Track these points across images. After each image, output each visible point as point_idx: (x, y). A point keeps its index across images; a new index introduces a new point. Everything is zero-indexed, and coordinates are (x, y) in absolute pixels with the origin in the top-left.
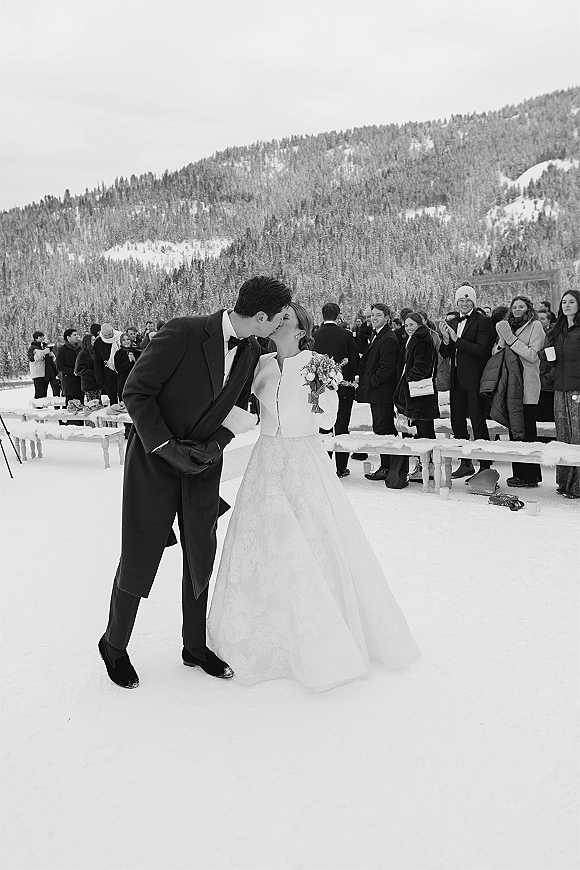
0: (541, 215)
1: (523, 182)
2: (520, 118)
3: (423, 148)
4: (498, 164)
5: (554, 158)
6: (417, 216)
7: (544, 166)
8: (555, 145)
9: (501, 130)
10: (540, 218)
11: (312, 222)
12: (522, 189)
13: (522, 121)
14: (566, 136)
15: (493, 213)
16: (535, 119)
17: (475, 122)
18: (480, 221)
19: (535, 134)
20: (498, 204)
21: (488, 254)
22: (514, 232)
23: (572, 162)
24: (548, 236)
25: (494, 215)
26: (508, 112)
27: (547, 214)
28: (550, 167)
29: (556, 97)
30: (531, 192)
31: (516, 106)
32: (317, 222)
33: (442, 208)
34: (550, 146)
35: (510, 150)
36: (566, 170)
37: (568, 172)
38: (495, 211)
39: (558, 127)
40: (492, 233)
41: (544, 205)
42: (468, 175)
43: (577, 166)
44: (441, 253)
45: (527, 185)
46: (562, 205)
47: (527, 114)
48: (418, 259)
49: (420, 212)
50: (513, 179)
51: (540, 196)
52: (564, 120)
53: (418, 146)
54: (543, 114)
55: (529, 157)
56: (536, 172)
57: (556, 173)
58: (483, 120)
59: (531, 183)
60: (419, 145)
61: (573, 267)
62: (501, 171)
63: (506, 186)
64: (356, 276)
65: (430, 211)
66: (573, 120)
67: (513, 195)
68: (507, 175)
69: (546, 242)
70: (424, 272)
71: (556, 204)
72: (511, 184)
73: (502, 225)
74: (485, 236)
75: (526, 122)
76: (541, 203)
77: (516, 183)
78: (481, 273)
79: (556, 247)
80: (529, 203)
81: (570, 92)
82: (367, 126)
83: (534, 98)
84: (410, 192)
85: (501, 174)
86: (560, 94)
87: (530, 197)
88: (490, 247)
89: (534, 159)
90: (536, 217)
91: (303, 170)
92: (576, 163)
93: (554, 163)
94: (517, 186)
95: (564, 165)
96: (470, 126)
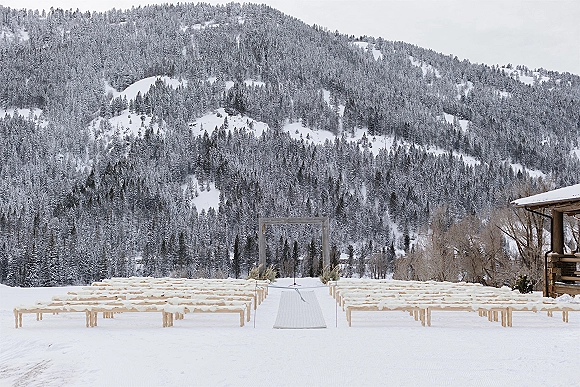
0: (149, 133)
1: (130, 94)
2: (127, 25)
3: (16, 40)
4: (103, 71)
5: (162, 74)
6: (8, 117)
7: (152, 80)
8: (164, 61)
9: (106, 34)
10: (147, 136)
12: (128, 102)
13: (129, 29)
14: (175, 52)
15: (97, 124)
16: (143, 30)
17: (78, 21)
18: (81, 131)
19: (143, 45)
20: (103, 114)
21: (90, 169)
22: (118, 148)
23: (180, 81)
24: (155, 156)
25: (97, 126)
26: (115, 16)
27: (155, 132)
28: (159, 82)
29: (165, 10)
30: (140, 106)
31: (123, 12)
33: (38, 112)
34: (158, 61)
35: (116, 58)
36: (174, 88)
37: (177, 91)
38: (98, 122)
39: (168, 42)
40: (95, 146)
41: (151, 123)
42: (69, 78)
43: (185, 86)
44: (35, 163)
45: (134, 98)
46: (171, 124)
47: (135, 23)
49: (11, 113)
50: (119, 90)
51: (148, 112)
52: (173, 36)
53: (10, 35)
54: (151, 25)
55: (136, 69)
56: (143, 86)
57: (165, 90)
58: (86, 19)
59: (138, 96)
60: (12, 34)
61: (182, 191)
62: (106, 79)
63: (111, 96)
65: (24, 113)
66: (182, 37)
67: (119, 107)
68: (112, 84)
69: (153, 162)
70: (14, 183)
71: (164, 122)
72: (116, 95)
73: (106, 139)
74: (87, 149)
76: (148, 120)
77: (122, 94)
78: (83, 190)
79: (164, 169)
80: (136, 118)
81: (179, 8)
83: (142, 7)
85: (106, 83)
86: (169, 8)
87: (137, 111)
88: (91, 161)
89: (141, 71)
90: (143, 134)
92: (185, 82)
93: (162, 79)
94: (123, 98)
95: (172, 83)
96: (72, 24)
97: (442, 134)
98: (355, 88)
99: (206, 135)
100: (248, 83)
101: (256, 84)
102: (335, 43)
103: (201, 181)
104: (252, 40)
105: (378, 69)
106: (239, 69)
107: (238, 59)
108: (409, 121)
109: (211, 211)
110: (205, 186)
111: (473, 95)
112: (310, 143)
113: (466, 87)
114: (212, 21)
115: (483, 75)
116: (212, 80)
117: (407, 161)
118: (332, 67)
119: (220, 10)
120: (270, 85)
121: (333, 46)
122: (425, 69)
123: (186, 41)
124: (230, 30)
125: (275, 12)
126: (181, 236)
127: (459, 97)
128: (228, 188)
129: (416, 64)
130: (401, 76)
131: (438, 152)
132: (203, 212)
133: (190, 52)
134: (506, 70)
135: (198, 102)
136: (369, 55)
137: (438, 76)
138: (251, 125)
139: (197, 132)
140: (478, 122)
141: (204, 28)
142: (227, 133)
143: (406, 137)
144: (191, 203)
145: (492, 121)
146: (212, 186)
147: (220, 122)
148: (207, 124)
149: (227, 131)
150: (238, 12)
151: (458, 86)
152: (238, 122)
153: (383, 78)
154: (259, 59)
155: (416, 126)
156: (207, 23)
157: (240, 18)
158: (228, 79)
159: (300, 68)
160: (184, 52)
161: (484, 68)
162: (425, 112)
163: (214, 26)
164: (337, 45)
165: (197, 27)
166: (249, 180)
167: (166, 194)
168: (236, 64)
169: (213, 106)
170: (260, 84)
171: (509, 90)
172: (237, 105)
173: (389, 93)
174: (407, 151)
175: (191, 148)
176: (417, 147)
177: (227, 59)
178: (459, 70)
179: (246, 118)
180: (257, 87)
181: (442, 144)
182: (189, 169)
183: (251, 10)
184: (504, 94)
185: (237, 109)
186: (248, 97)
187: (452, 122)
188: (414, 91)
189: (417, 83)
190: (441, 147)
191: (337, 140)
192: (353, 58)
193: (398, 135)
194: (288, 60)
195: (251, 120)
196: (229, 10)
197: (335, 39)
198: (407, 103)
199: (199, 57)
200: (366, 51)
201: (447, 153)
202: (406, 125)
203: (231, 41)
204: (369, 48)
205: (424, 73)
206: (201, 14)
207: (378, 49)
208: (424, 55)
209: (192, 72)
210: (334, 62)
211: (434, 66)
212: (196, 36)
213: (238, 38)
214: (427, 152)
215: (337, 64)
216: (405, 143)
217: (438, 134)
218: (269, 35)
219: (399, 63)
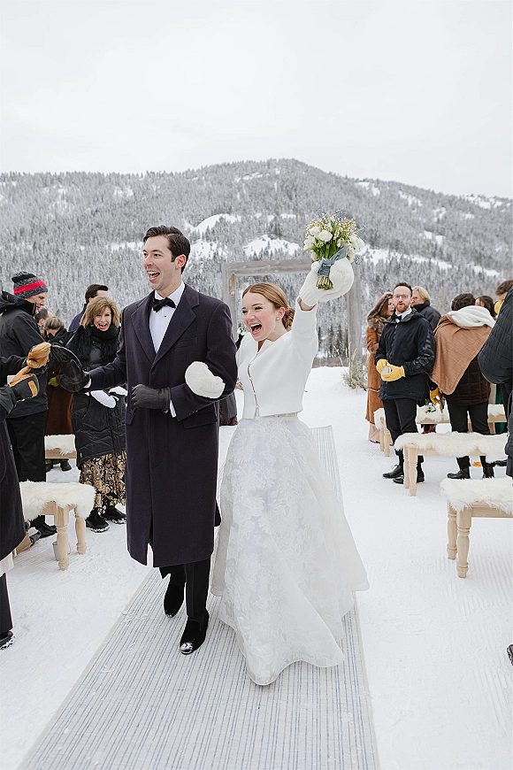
0: (216, 255)
1: (202, 228)
2: (198, 180)
3: (125, 195)
4: (183, 213)
5: (223, 213)
6: (121, 248)
7: (217, 218)
8: (224, 203)
9: (185, 187)
10: (214, 257)
11: (31, 247)
12: (201, 234)
13: (200, 183)
14: (231, 197)
16: (209, 182)
17: (165, 179)
19: (210, 193)
22: (196, 266)
23: (236, 217)
26: (189, 174)
27: (220, 254)
28: (221, 219)
29: (224, 168)
30: (208, 236)
31: (195, 170)
32: (34, 247)
34: (221, 204)
35: (192, 204)
36: (232, 222)
37: (234, 224)
39: (226, 190)
41: (217, 247)
43: (240, 220)
44: (141, 279)
45: (205, 231)
46: (230, 248)
47: (203, 178)
48: (122, 283)
49: (123, 246)
50: (194, 226)
51: (215, 240)
52: (230, 185)
53: (120, 193)
54: (215, 179)
55: (206, 210)
56: (211, 222)
57: (225, 224)
58: (171, 178)
59: (208, 230)
60: (122, 192)
62: (186, 218)
63: (189, 231)
64: (70, 295)
65: (131, 245)
66: (236, 186)
67: (195, 238)
68: (190, 222)
69: (219, 275)
70: (127, 294)
71: (226, 247)
72: (193, 229)
75: (202, 184)
76: (215, 245)
77: (197, 229)
80: (207, 245)
81: (234, 165)
82: (78, 171)
83: (208, 166)
84: (115, 229)
85: (185, 221)
86: (227, 166)
87: (207, 240)
89: (209, 212)
90: (212, 256)
91: (22, 203)
92: (239, 218)
93: (224, 216)
95: (230, 218)
96: (161, 182)
97: (424, 246)
98: (360, 216)
99: (255, 254)
100: (284, 216)
101: (289, 216)
102: (345, 184)
104: (285, 185)
105: (377, 202)
106: (277, 206)
107: (276, 199)
108: (400, 238)
111: (446, 218)
113: (441, 212)
114: (257, 173)
115: (452, 203)
116: (258, 215)
117: (398, 267)
118: (344, 201)
119: (262, 164)
120: (299, 217)
121: (343, 186)
122: (411, 200)
123: (240, 189)
124: (270, 179)
125: (301, 163)
127: (436, 219)
129: (403, 197)
130: (393, 206)
131: (420, 260)
133: (242, 196)
134: (471, 199)
135: (249, 232)
136: (370, 191)
137: (420, 205)
138: (286, 246)
139: (249, 253)
140: (450, 237)
141: (251, 178)
142: (270, 253)
143: (397, 249)
145: (460, 236)
147: (264, 245)
148: (255, 247)
149: (269, 251)
150: (275, 165)
151: (435, 212)
152: (277, 245)
153: (381, 208)
154: (291, 198)
155: (405, 242)
156: (253, 175)
157: (277, 169)
158: (269, 214)
159: (320, 203)
160: (238, 196)
161: (454, 198)
162: (410, 230)
163: (259, 176)
164: (347, 185)
165: (246, 178)
166: (286, 286)
168: (275, 203)
169: (260, 233)
170: (292, 216)
171: (473, 213)
172: (277, 232)
173: (385, 218)
174: (398, 260)
176: (405, 256)
177: (269, 199)
178: (435, 200)
179: (283, 241)
180: (290, 218)
181: (423, 254)
183: (284, 163)
184: (469, 216)
185: (276, 234)
186: (283, 226)
187: (430, 237)
188: (403, 216)
189: (404, 210)
190: (423, 256)
192: (358, 194)
193: (391, 248)
194: (312, 198)
195: (286, 242)
196: (269, 165)
197: (345, 181)
198: (398, 225)
199: (249, 199)
200: (367, 189)
201: (427, 261)
202: (397, 241)
203: (271, 186)
204: (370, 186)
205: (410, 203)
206: (249, 168)
207: (376, 187)
208: (410, 190)
209: (244, 210)
210: (345, 198)
211: (417, 198)
212: (247, 185)
213: (275, 184)
214: (413, 260)
215: (347, 199)
216: (397, 254)
217: (421, 247)
218: (298, 180)
219: (392, 196)
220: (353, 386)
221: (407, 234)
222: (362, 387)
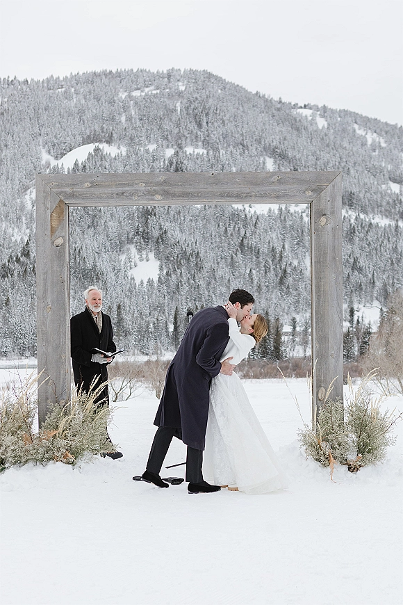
1: (67, 162)
2: (65, 92)
4: (41, 139)
5: (100, 141)
7: (90, 148)
8: (102, 128)
9: (44, 102)
12: (66, 170)
13: (67, 95)
14: (113, 119)
16: (81, 97)
17: (15, 88)
18: (18, 200)
19: (81, 112)
21: (26, 239)
23: (119, 148)
24: (93, 225)
26: (52, 83)
28: (97, 150)
29: (104, 77)
31: (61, 79)
34: (97, 128)
35: (54, 125)
36: (113, 156)
37: (115, 158)
39: (106, 110)
40: (32, 215)
42: (6, 146)
43: (124, 153)
45: (71, 166)
47: (73, 90)
50: (56, 158)
52: (112, 102)
54: (90, 92)
55: (74, 136)
56: (81, 154)
57: (103, 158)
58: (24, 87)
59: (76, 164)
61: (120, 261)
62: (44, 146)
63: (48, 165)
66: (121, 104)
68: (49, 153)
69: (91, 231)
72: (53, 163)
74: (24, 218)
75: (70, 98)
77: (60, 162)
78: (18, 260)
79: (102, 238)
81: (118, 74)
83: (81, 73)
85: (43, 151)
86: (108, 74)
88: (28, 231)
89: (79, 139)
92: (124, 150)
93: (101, 146)
94: (60, 166)
95: (110, 150)
96: (9, 91)
97: (388, 203)
98: (298, 156)
100: (189, 150)
101: (197, 151)
102: (279, 110)
103: (140, 251)
104: (192, 106)
105: (322, 137)
106: (179, 136)
107: (178, 126)
108: (355, 190)
109: (150, 282)
110: (144, 256)
112: (253, 212)
114: (152, 88)
116: (152, 147)
117: (352, 231)
118: (276, 134)
119: (160, 76)
120: (211, 152)
121: (276, 113)
122: (370, 138)
123: (126, 108)
124: (170, 96)
125: (216, 78)
126: (119, 307)
128: (167, 258)
129: (360, 132)
130: (345, 144)
131: (383, 222)
132: (142, 283)
133: (129, 119)
136: (313, 122)
137: (383, 145)
141: (143, 94)
143: (351, 205)
144: (129, 274)
146: (152, 255)
150: (178, 78)
153: (328, 146)
154: (200, 125)
155: (361, 195)
156: (146, 90)
157: (180, 84)
158: (168, 147)
159: (242, 135)
160: (123, 119)
162: (369, 179)
163: (155, 92)
164: (281, 112)
165: (136, 94)
166: (189, 251)
167: (103, 264)
168: (176, 131)
170: (201, 151)
173: (334, 161)
174: (352, 221)
175: (130, 217)
176: (362, 216)
177: (167, 125)
180: (198, 154)
181: (387, 214)
182: (128, 239)
183: (192, 76)
186: (189, 165)
187: (398, 191)
188: (360, 160)
189: (361, 151)
190: (387, 217)
191: (280, 210)
192: (297, 126)
193: (343, 203)
194: (230, 127)
196: (169, 76)
197: (279, 106)
198: (352, 171)
199: (138, 123)
200: (310, 118)
201: (393, 223)
202: (351, 194)
203: (171, 107)
204: (313, 115)
205: (370, 142)
206: (141, 80)
207: (322, 116)
208: (368, 123)
209: (131, 139)
210: (277, 129)
211: (380, 135)
212: (136, 103)
213: (178, 105)
214: (373, 221)
215: (281, 131)
216: (350, 212)
217: (384, 204)
218: (211, 100)
219: (344, 130)
220: (323, 459)
221: (365, 184)
222: (344, 461)
